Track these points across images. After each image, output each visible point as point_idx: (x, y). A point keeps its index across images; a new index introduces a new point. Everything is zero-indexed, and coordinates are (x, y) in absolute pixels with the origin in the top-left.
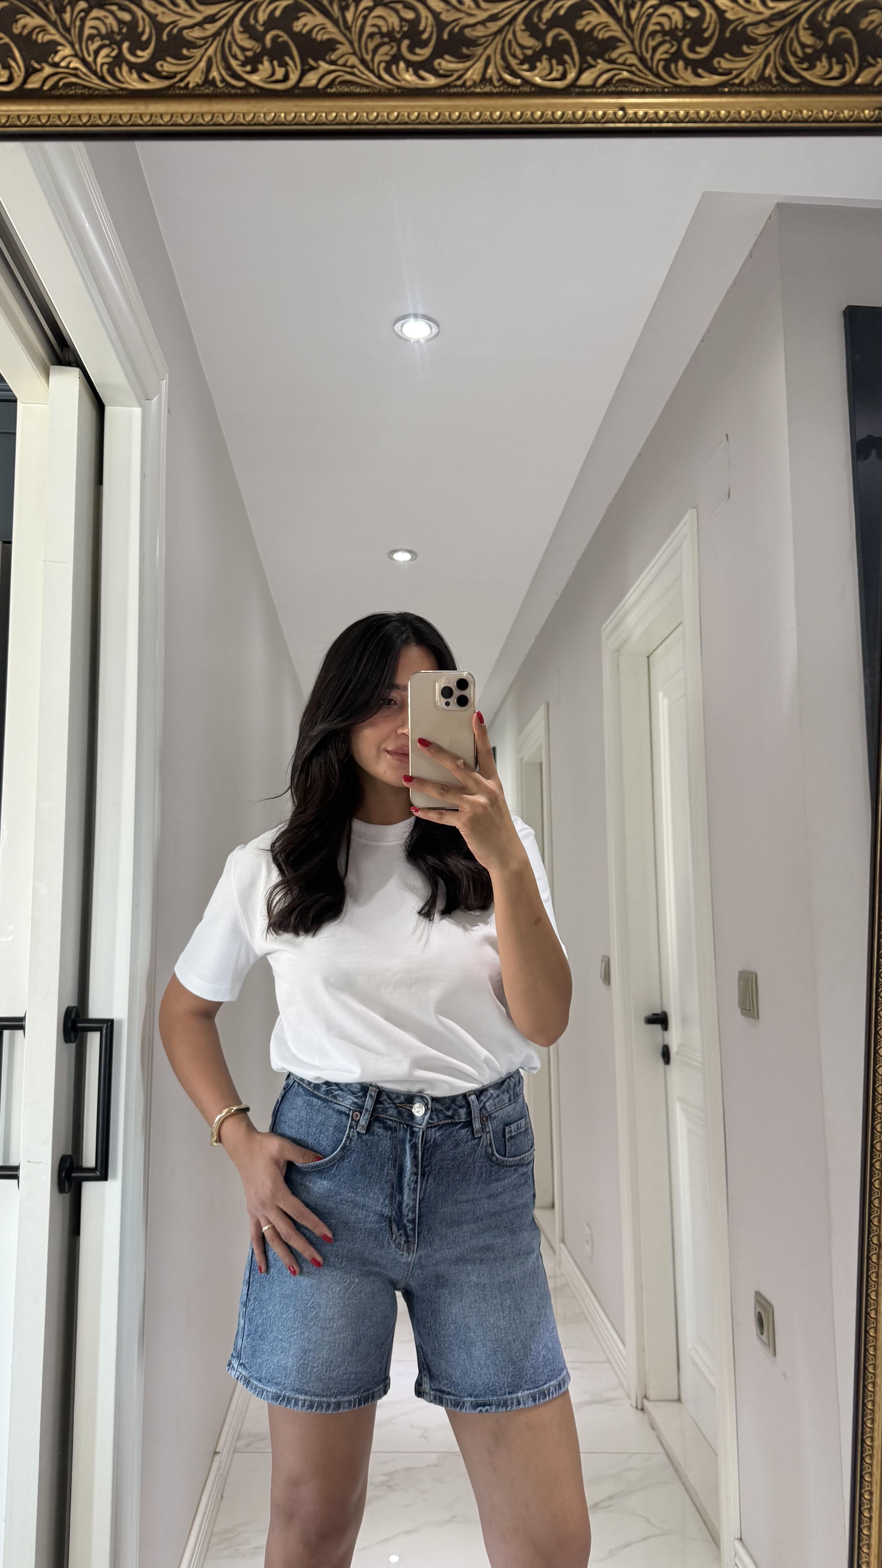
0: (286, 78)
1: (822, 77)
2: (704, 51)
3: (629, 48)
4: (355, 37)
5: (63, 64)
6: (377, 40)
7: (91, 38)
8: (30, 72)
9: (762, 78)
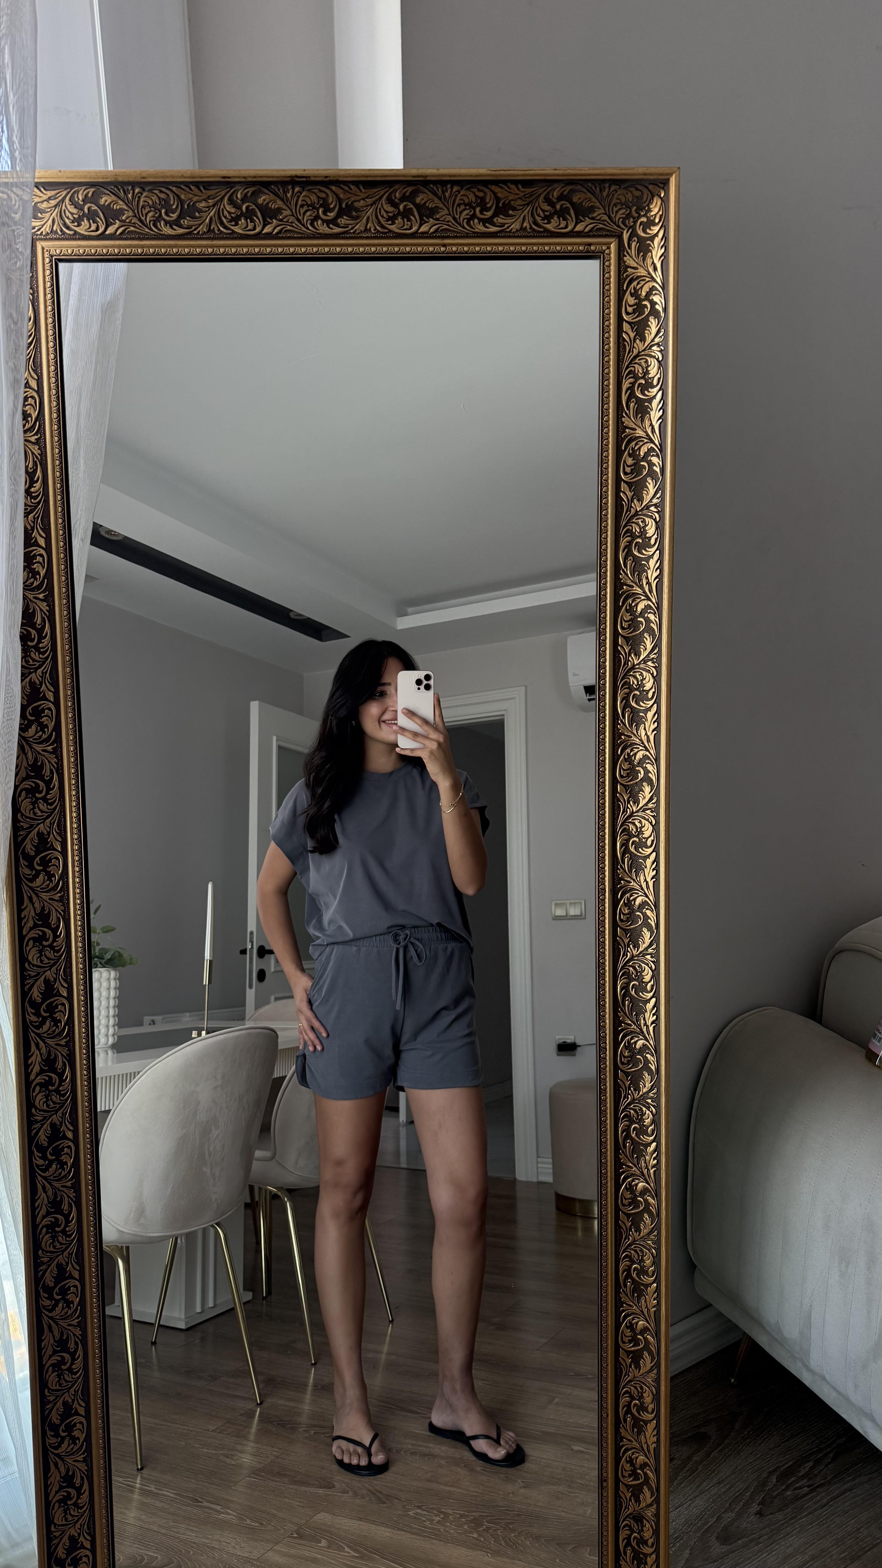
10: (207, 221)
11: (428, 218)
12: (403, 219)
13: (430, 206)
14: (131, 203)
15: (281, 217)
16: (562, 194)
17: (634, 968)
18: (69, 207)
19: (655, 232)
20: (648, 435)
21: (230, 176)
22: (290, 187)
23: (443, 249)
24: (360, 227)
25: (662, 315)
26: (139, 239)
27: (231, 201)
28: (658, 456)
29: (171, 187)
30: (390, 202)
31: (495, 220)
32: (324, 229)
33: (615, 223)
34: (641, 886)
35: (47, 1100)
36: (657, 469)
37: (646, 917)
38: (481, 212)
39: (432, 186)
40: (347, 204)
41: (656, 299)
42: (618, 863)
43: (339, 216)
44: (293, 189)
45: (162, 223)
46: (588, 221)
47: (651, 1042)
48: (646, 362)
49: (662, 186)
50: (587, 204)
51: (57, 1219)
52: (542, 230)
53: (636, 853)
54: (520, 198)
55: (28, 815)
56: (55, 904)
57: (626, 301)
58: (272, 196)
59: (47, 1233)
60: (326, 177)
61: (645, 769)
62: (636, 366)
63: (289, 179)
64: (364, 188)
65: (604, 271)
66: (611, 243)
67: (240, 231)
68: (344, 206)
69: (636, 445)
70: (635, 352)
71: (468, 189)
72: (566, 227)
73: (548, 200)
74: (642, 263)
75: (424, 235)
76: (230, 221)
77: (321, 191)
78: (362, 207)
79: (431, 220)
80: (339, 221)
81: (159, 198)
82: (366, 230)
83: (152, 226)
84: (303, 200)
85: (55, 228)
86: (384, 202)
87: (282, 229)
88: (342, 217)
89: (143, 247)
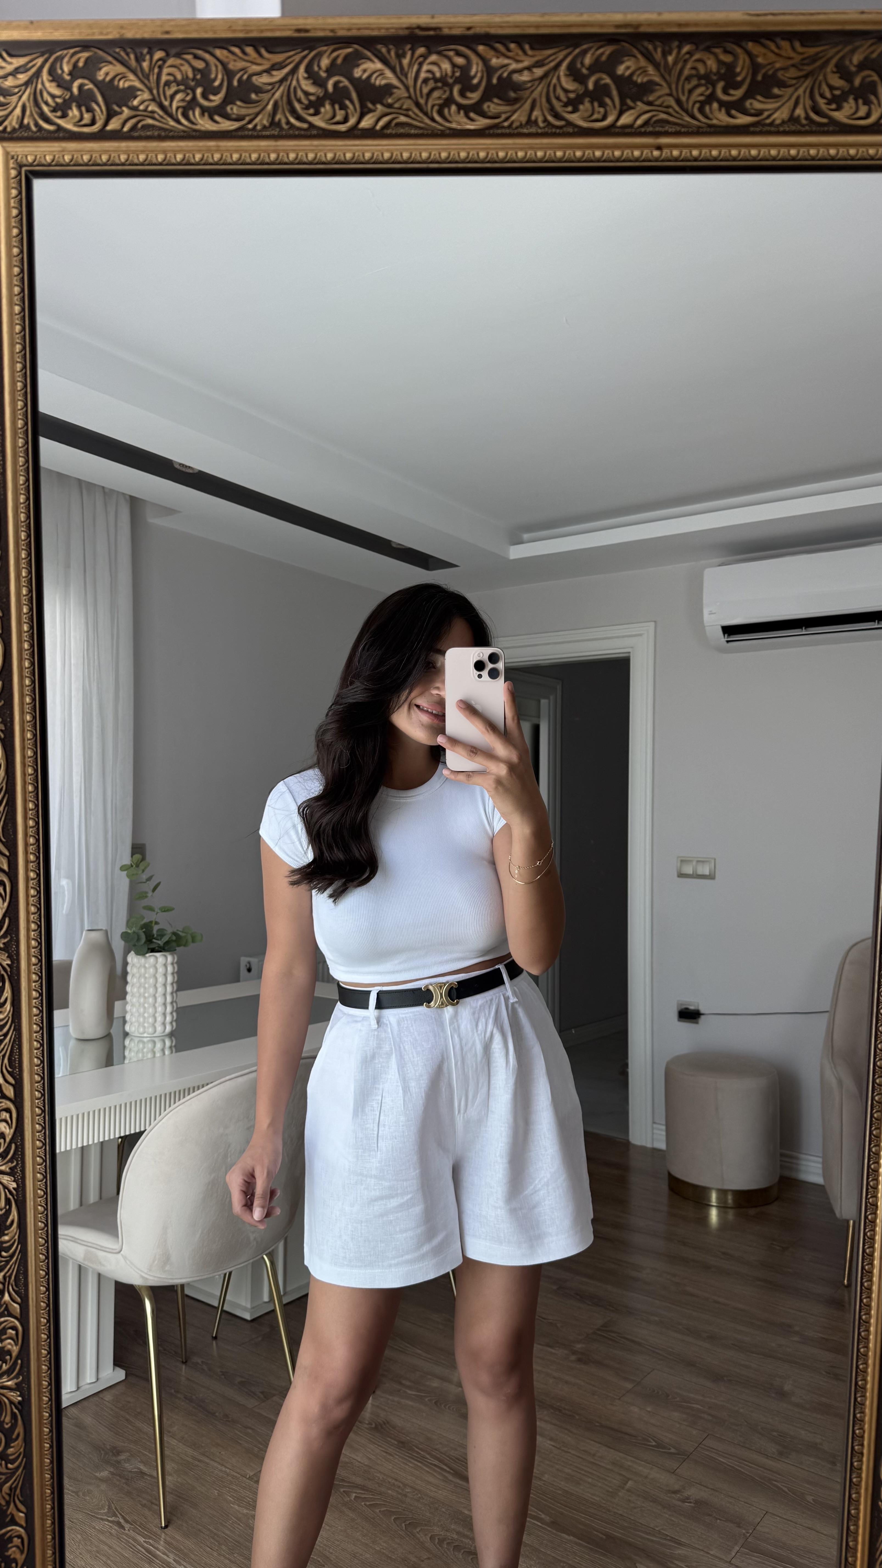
0: (346, 120)
1: (849, 117)
2: (738, 93)
3: (666, 91)
4: (410, 82)
5: (141, 107)
6: (431, 85)
8: (110, 115)
9: (793, 119)
10: (270, 107)
11: (634, 101)
12: (592, 102)
13: (639, 81)
14: (147, 77)
15: (390, 101)
16: (866, 58)
18: (47, 84)
21: (308, 27)
22: (407, 47)
23: (656, 153)
24: (519, 117)
26: (160, 138)
27: (310, 74)
29: (211, 50)
30: (574, 73)
31: (747, 104)
32: (459, 121)
38: (725, 91)
39: (646, 44)
40: (500, 78)
43: (486, 97)
44: (413, 50)
45: (197, 112)
52: (825, 120)
54: (793, 66)
58: (379, 65)
60: (469, 28)
63: (406, 32)
64: (532, 48)
67: (322, 125)
68: (495, 81)
71: (708, 49)
72: (868, 115)
73: (841, 70)
75: (628, 131)
76: (307, 108)
77: (459, 54)
78: (525, 82)
79: (639, 103)
80: (485, 106)
81: (194, 69)
82: (530, 122)
83: (180, 117)
84: (429, 71)
85: (26, 121)
86: (562, 74)
87: (390, 122)
88: (491, 101)
89: (165, 152)
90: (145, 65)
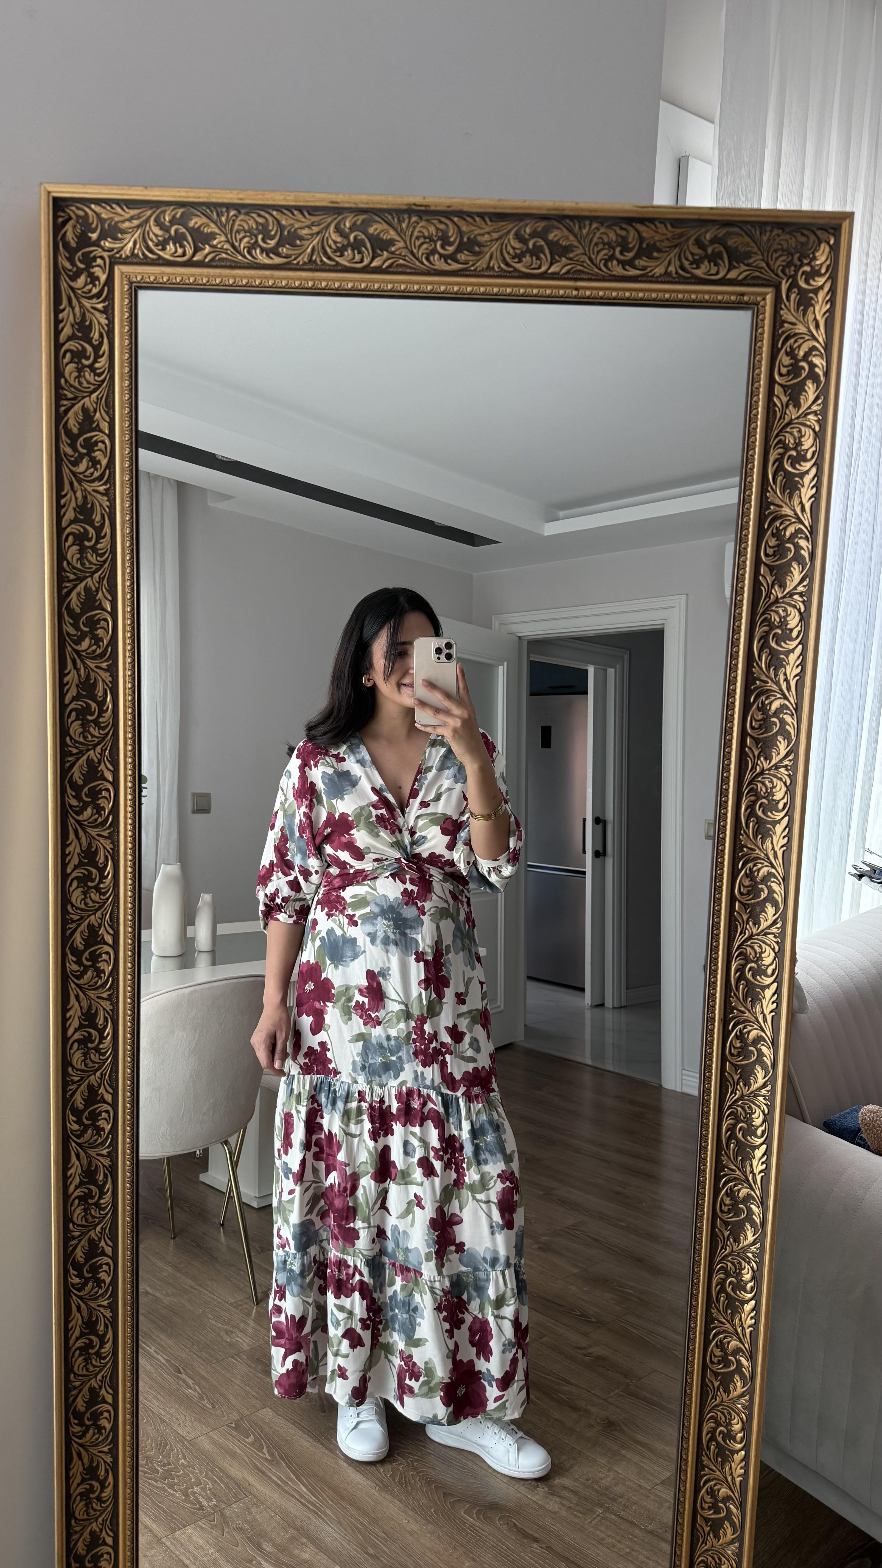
0: (362, 261)
1: (704, 274)
2: (630, 255)
3: (581, 250)
4: (408, 239)
5: (219, 246)
6: (421, 240)
7: (238, 231)
8: (196, 250)
9: (667, 273)
10: (309, 250)
11: (560, 257)
12: (531, 256)
13: (564, 244)
14: (225, 226)
15: (393, 249)
16: (715, 236)
17: (743, 1108)
18: (153, 228)
19: (820, 284)
20: (796, 514)
21: (339, 200)
22: (406, 216)
23: (575, 293)
25: (822, 379)
26: (231, 267)
27: (338, 230)
28: (807, 539)
29: (270, 211)
30: (519, 237)
31: (636, 262)
32: (440, 265)
33: (773, 271)
34: (756, 1018)
35: (86, 1214)
36: (806, 554)
37: (761, 1054)
38: (621, 253)
39: (568, 221)
40: (468, 238)
41: (817, 361)
42: (731, 990)
43: (459, 250)
44: (410, 218)
45: (258, 251)
46: (743, 267)
47: (758, 1192)
48: (800, 431)
49: (832, 231)
50: (742, 249)
51: (91, 1341)
52: (689, 275)
53: (753, 980)
54: (667, 239)
55: (78, 905)
56: (103, 1003)
57: (780, 361)
58: (385, 226)
59: (80, 1356)
60: (449, 207)
61: (770, 888)
62: (787, 435)
63: (406, 207)
64: (491, 220)
65: (756, 325)
66: (767, 294)
67: (346, 264)
68: (465, 240)
69: (781, 524)
70: (787, 419)
71: (609, 227)
72: (717, 273)
73: (699, 243)
74: (801, 319)
75: (555, 276)
76: (335, 251)
77: (441, 222)
78: (486, 242)
79: (563, 259)
80: (458, 256)
81: (257, 222)
82: (489, 268)
83: (246, 253)
84: (420, 232)
85: (136, 251)
86: (511, 237)
87: (393, 263)
88: (462, 252)
89: (234, 277)
90: (223, 219)
